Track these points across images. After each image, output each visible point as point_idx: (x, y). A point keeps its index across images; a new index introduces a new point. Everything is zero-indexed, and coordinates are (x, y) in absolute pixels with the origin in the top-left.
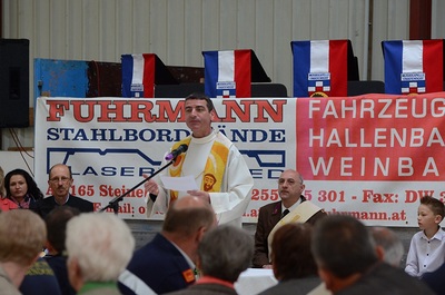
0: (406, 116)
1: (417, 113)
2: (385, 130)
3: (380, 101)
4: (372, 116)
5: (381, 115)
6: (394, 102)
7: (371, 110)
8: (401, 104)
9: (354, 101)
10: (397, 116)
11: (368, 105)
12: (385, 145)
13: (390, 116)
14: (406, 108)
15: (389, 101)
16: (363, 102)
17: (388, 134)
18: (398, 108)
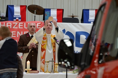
0: (22, 28)
1: (26, 27)
2: (15, 32)
3: (13, 23)
4: (11, 28)
5: (14, 27)
6: (18, 24)
7: (10, 26)
8: (21, 24)
9: (4, 23)
10: (19, 28)
11: (9, 24)
12: (15, 36)
13: (17, 28)
14: (22, 25)
15: (17, 23)
16: (7, 23)
17: (16, 33)
18: (19, 25)
